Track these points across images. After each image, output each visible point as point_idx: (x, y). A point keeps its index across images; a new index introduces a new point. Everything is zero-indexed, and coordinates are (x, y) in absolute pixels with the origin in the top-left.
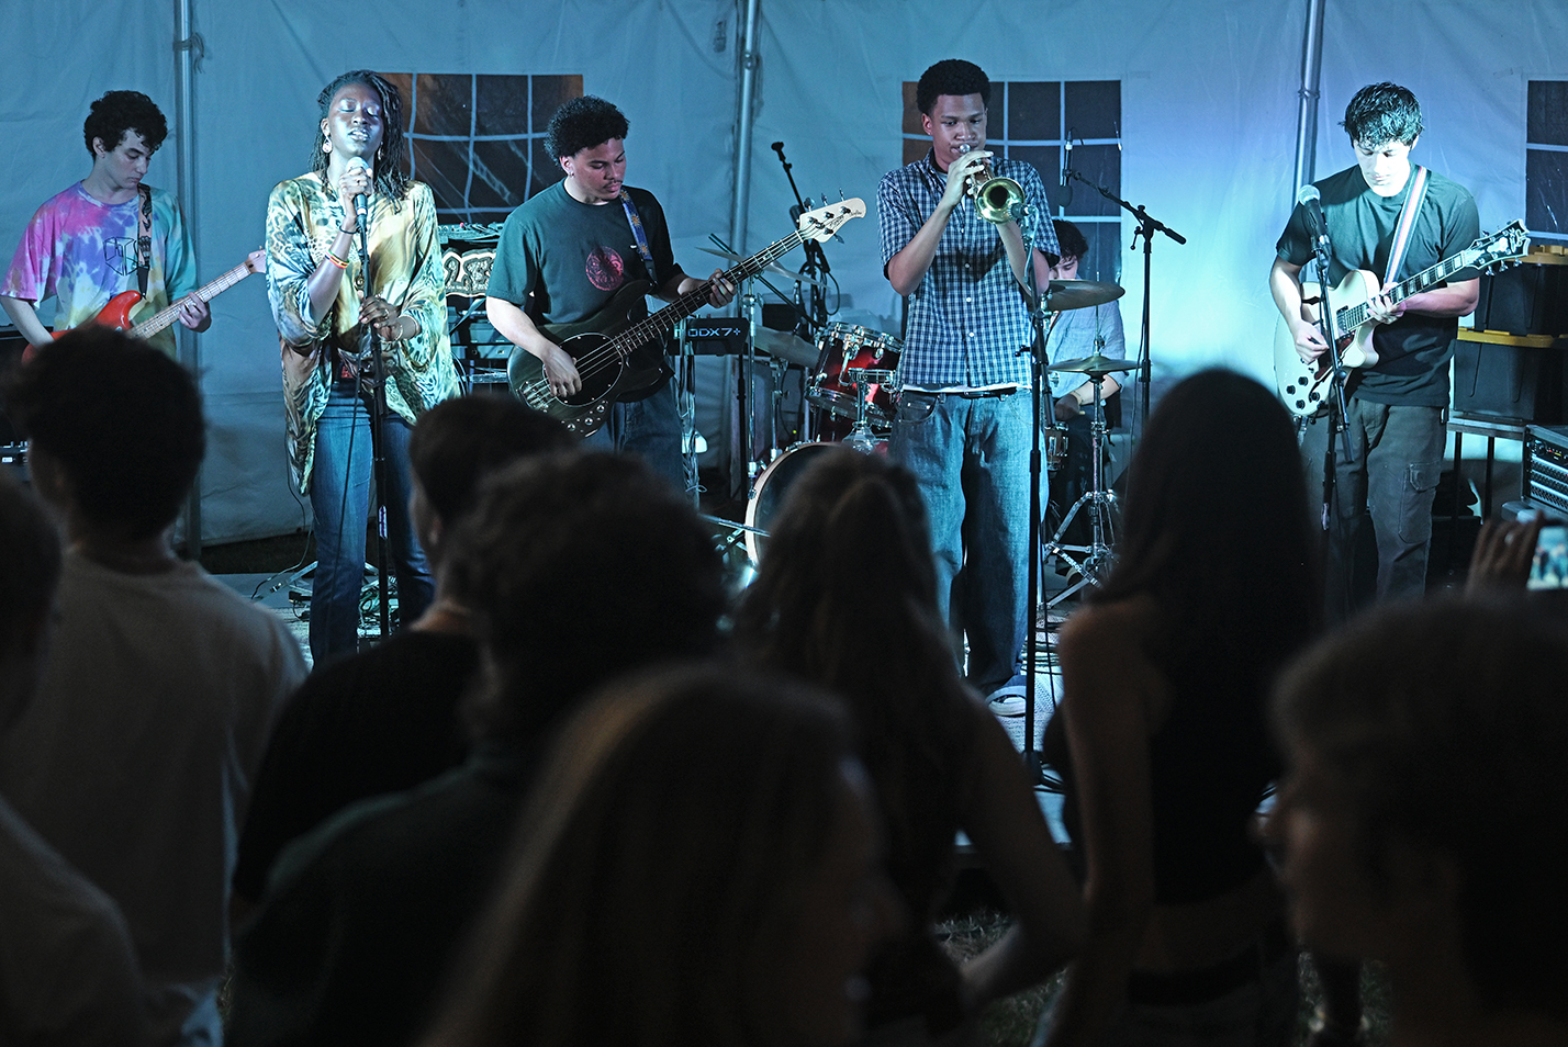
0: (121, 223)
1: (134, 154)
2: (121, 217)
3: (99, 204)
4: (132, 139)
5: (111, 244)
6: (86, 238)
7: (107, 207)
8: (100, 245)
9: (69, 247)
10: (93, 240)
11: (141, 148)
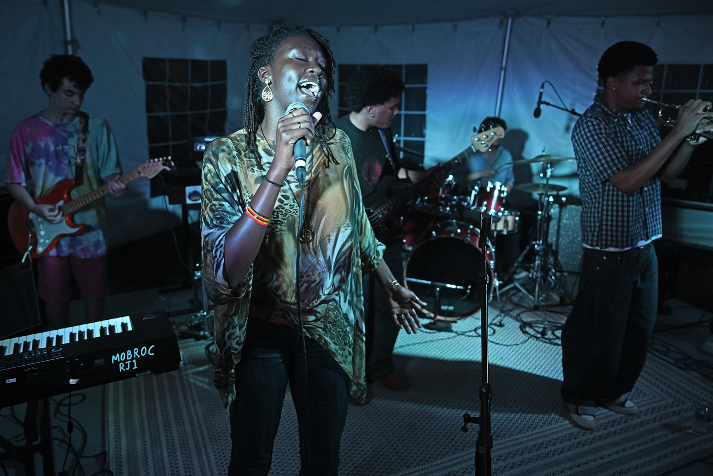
0: (65, 135)
1: (70, 93)
2: (66, 131)
3: (51, 124)
4: (67, 84)
5: (60, 148)
6: (42, 145)
7: (56, 126)
8: (52, 148)
9: (33, 150)
10: (47, 146)
11: (74, 89)
